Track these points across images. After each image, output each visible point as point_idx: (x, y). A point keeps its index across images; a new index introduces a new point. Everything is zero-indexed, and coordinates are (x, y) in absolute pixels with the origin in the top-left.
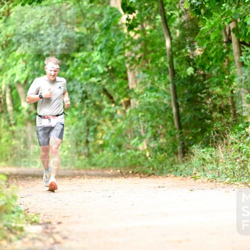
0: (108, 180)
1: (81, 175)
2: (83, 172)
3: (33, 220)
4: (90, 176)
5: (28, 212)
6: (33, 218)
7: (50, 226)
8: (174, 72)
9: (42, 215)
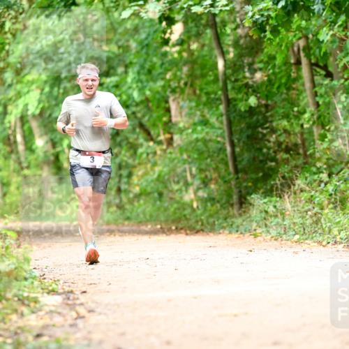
0: (146, 238)
1: (111, 232)
2: (113, 227)
3: (50, 288)
4: (123, 232)
5: (45, 279)
6: (51, 286)
7: (72, 296)
8: (228, 102)
9: (61, 282)
